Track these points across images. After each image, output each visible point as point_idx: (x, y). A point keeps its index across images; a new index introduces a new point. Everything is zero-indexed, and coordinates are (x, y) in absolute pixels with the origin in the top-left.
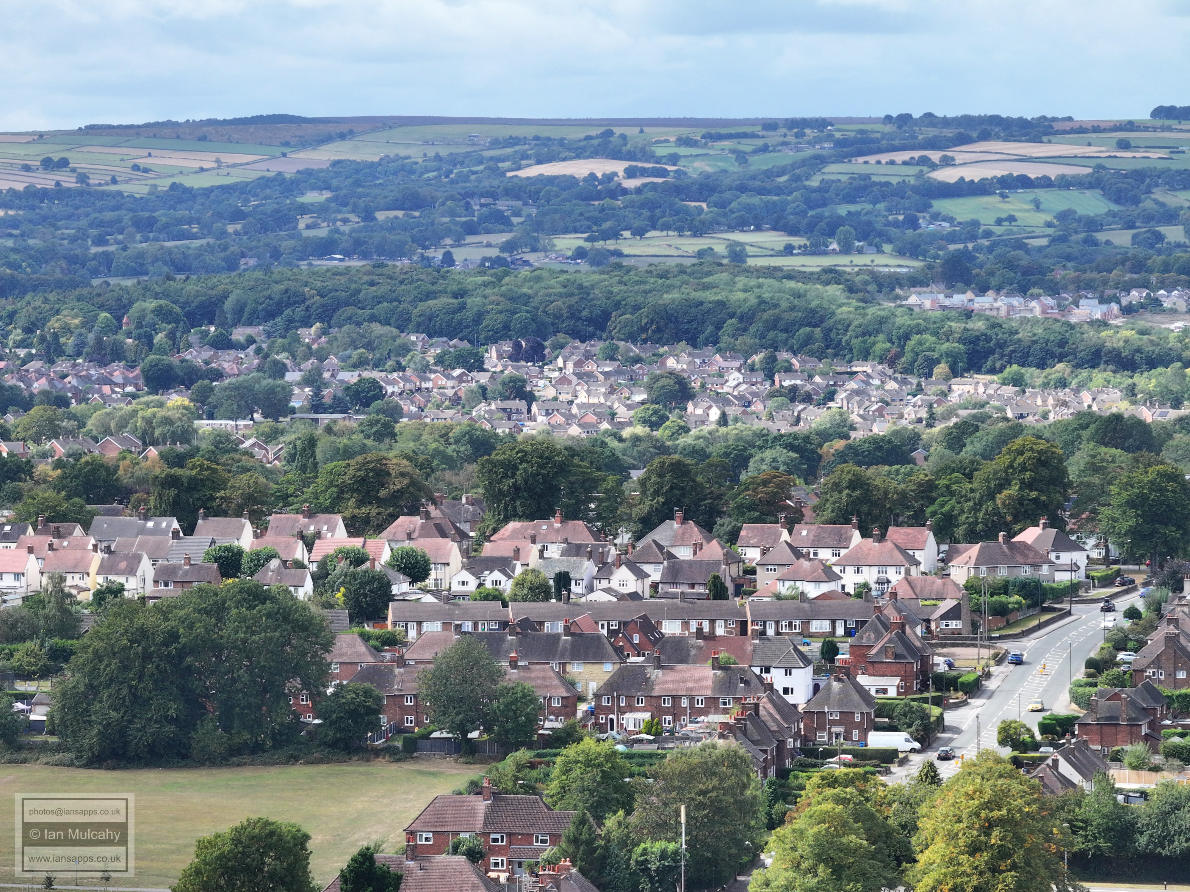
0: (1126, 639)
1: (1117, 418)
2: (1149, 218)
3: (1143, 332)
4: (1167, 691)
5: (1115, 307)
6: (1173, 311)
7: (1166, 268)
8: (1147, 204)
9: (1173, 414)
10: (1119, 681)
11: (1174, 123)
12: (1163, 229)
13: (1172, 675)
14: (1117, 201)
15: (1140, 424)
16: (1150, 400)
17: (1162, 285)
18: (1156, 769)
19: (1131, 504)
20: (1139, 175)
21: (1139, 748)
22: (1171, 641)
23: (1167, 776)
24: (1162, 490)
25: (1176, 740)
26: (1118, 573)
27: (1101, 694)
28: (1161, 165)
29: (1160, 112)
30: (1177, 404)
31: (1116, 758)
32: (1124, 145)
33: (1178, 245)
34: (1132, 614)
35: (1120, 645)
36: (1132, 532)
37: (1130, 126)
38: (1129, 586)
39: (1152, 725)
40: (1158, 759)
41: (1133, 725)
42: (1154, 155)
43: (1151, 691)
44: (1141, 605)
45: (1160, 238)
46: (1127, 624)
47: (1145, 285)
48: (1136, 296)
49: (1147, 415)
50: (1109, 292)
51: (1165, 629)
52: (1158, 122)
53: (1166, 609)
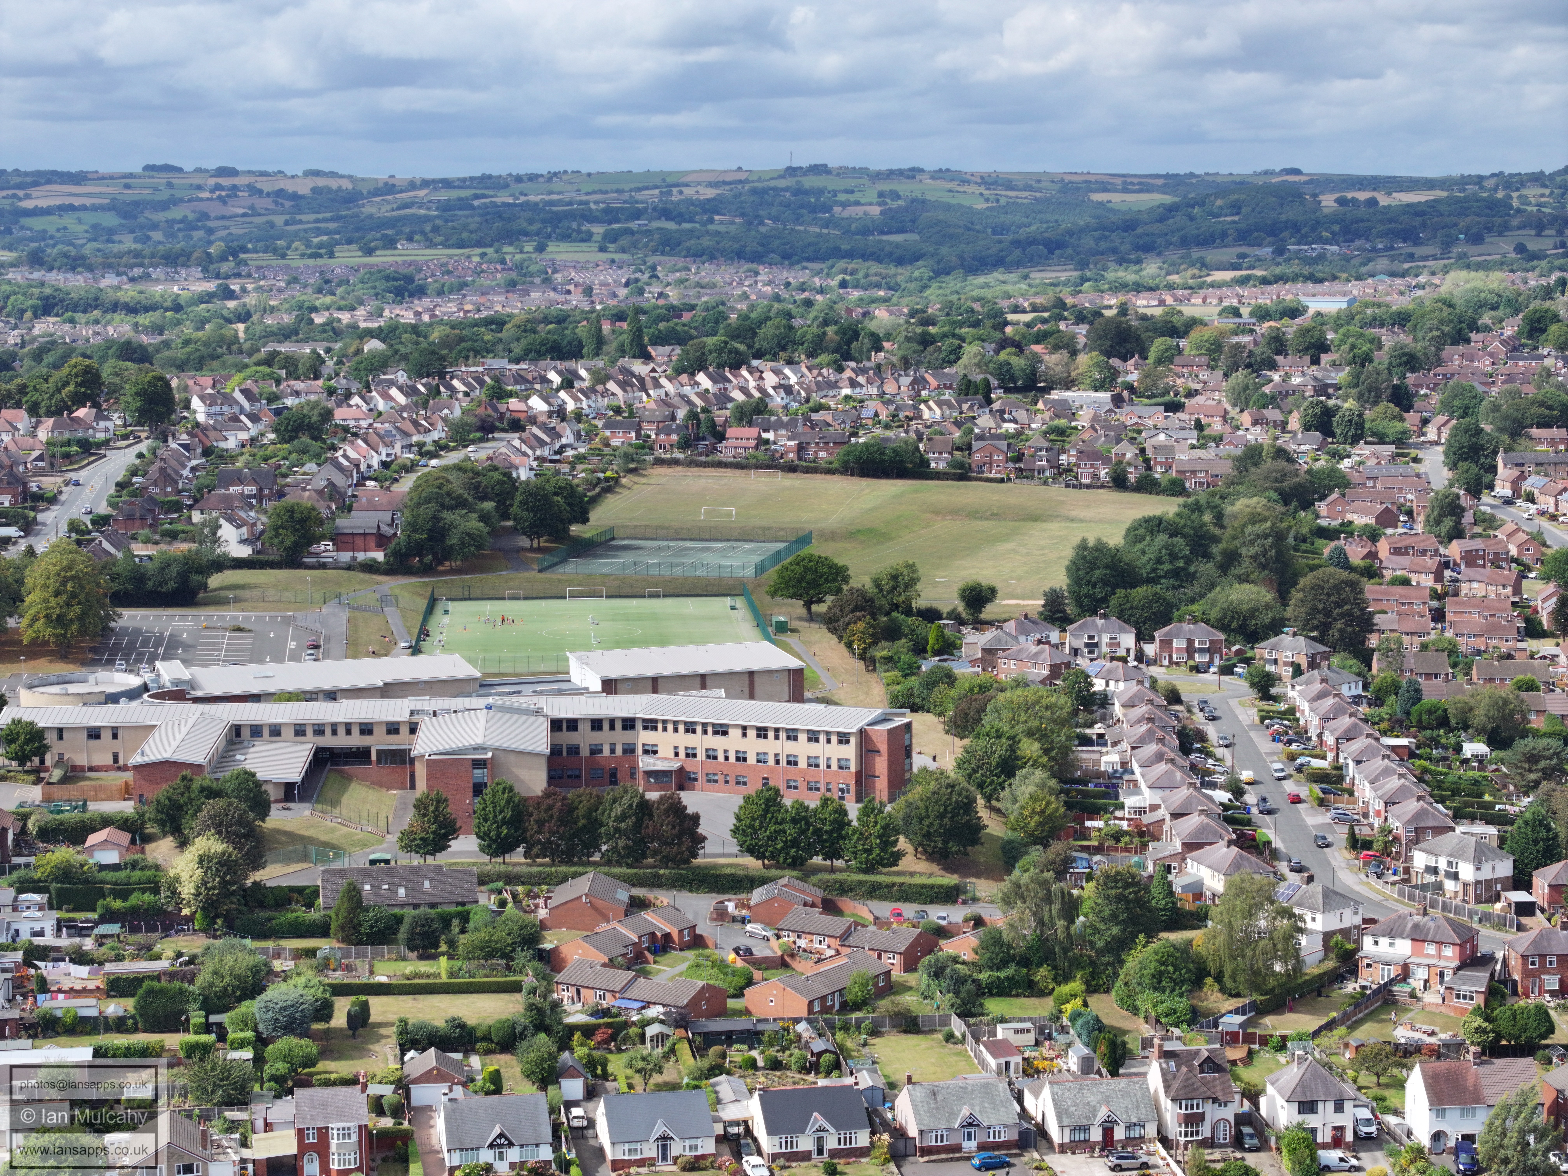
0: (137, 470)
1: (128, 343)
2: (142, 227)
3: (141, 292)
4: (161, 498)
5: (125, 278)
6: (158, 280)
7: (153, 256)
8: (142, 219)
9: (159, 338)
10: (134, 494)
11: (155, 174)
12: (150, 234)
13: (163, 490)
14: (125, 218)
15: (141, 346)
16: (147, 330)
17: (151, 265)
18: (156, 543)
19: (138, 394)
20: (136, 203)
21: (147, 531)
22: (162, 471)
23: (163, 547)
24: (155, 386)
25: (167, 526)
26: (132, 432)
27: (124, 502)
28: (149, 198)
29: (147, 168)
30: (161, 333)
31: (134, 538)
32: (127, 186)
33: (159, 243)
34: (140, 455)
35: (134, 473)
36: (138, 410)
37: (131, 176)
38: (138, 440)
39: (153, 519)
40: (157, 537)
41: (143, 519)
42: (145, 192)
43: (152, 500)
44: (145, 452)
45: (149, 238)
46: (137, 461)
47: (142, 265)
48: (137, 272)
49: (145, 339)
50: (122, 270)
51: (158, 464)
52: (146, 174)
53: (159, 453)
